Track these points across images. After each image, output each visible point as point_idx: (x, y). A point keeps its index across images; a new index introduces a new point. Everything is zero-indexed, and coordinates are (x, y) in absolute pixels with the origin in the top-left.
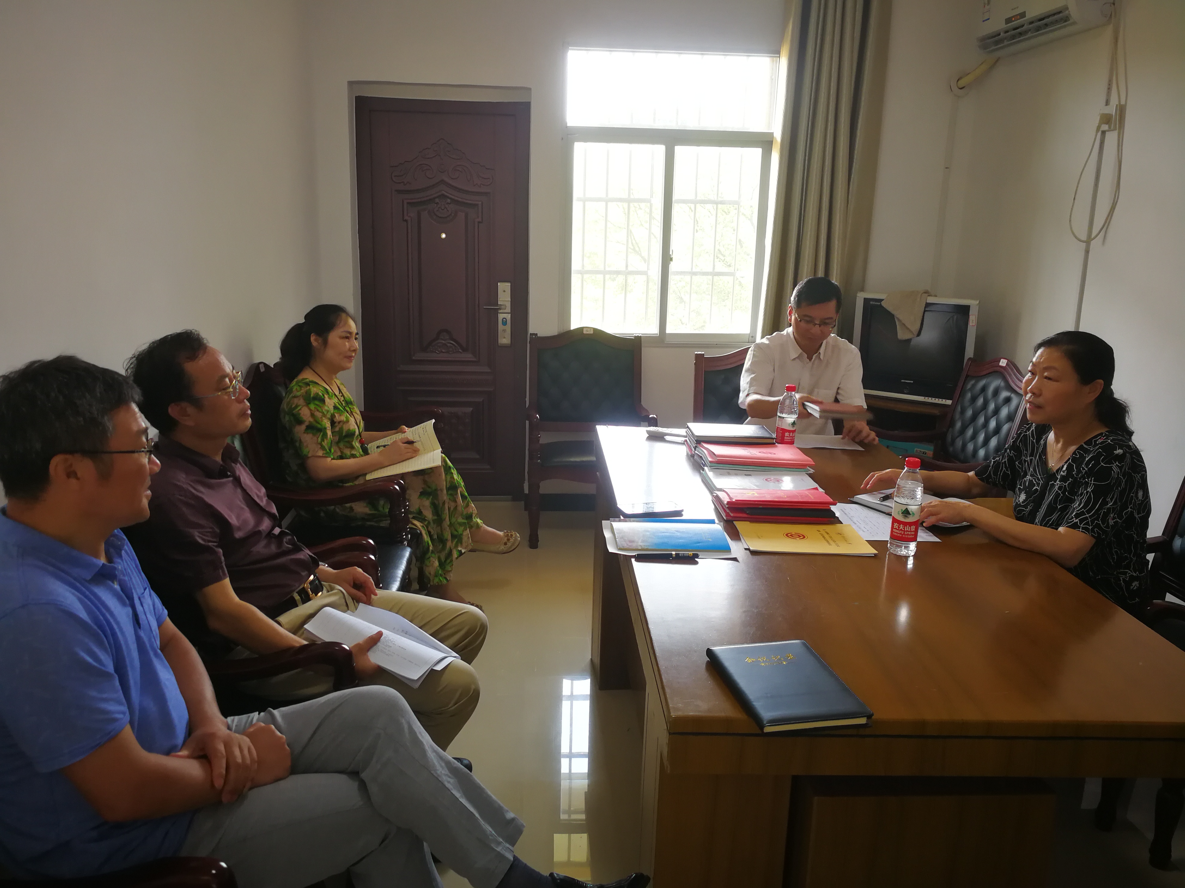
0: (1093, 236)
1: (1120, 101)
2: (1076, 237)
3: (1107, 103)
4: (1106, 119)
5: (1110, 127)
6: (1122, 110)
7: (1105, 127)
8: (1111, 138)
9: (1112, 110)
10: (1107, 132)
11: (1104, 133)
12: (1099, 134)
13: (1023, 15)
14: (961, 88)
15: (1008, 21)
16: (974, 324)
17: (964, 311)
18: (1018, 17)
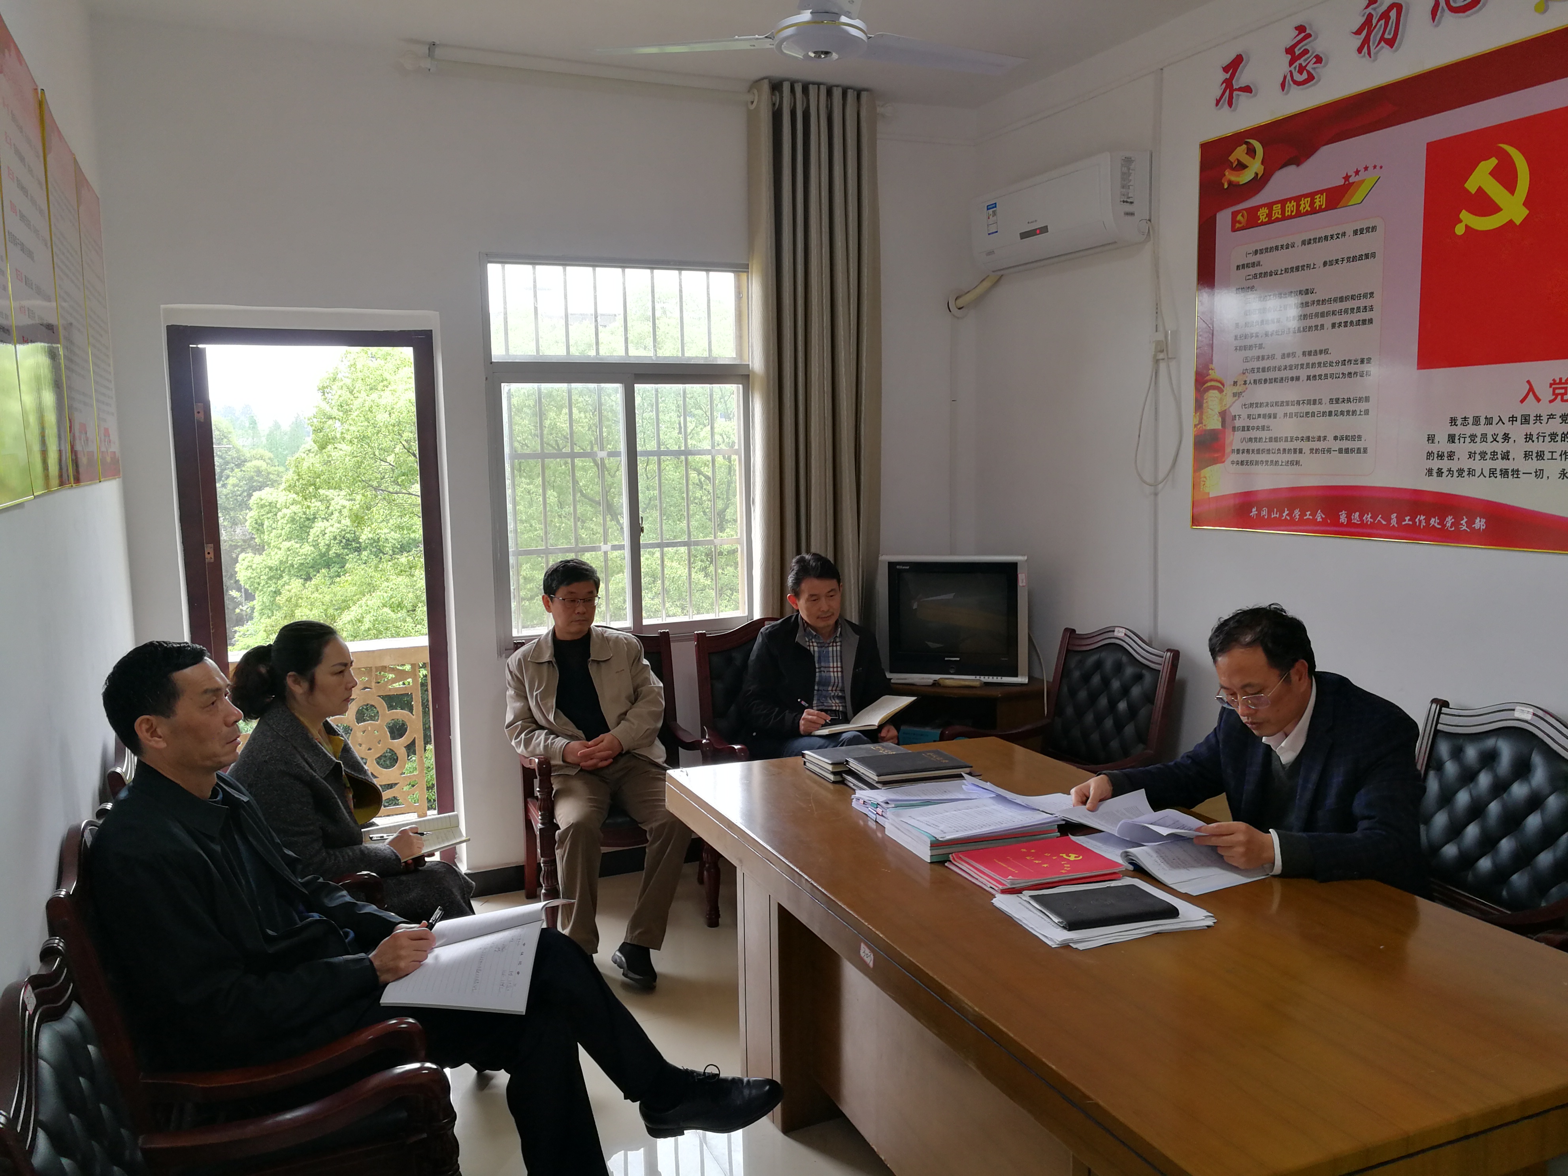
2: (1143, 480)
5: (1166, 355)
7: (1161, 356)
9: (1165, 336)
10: (1161, 362)
11: (1157, 361)
13: (1044, 230)
14: (959, 309)
15: (1024, 235)
16: (1024, 584)
17: (1010, 569)
18: (1038, 232)
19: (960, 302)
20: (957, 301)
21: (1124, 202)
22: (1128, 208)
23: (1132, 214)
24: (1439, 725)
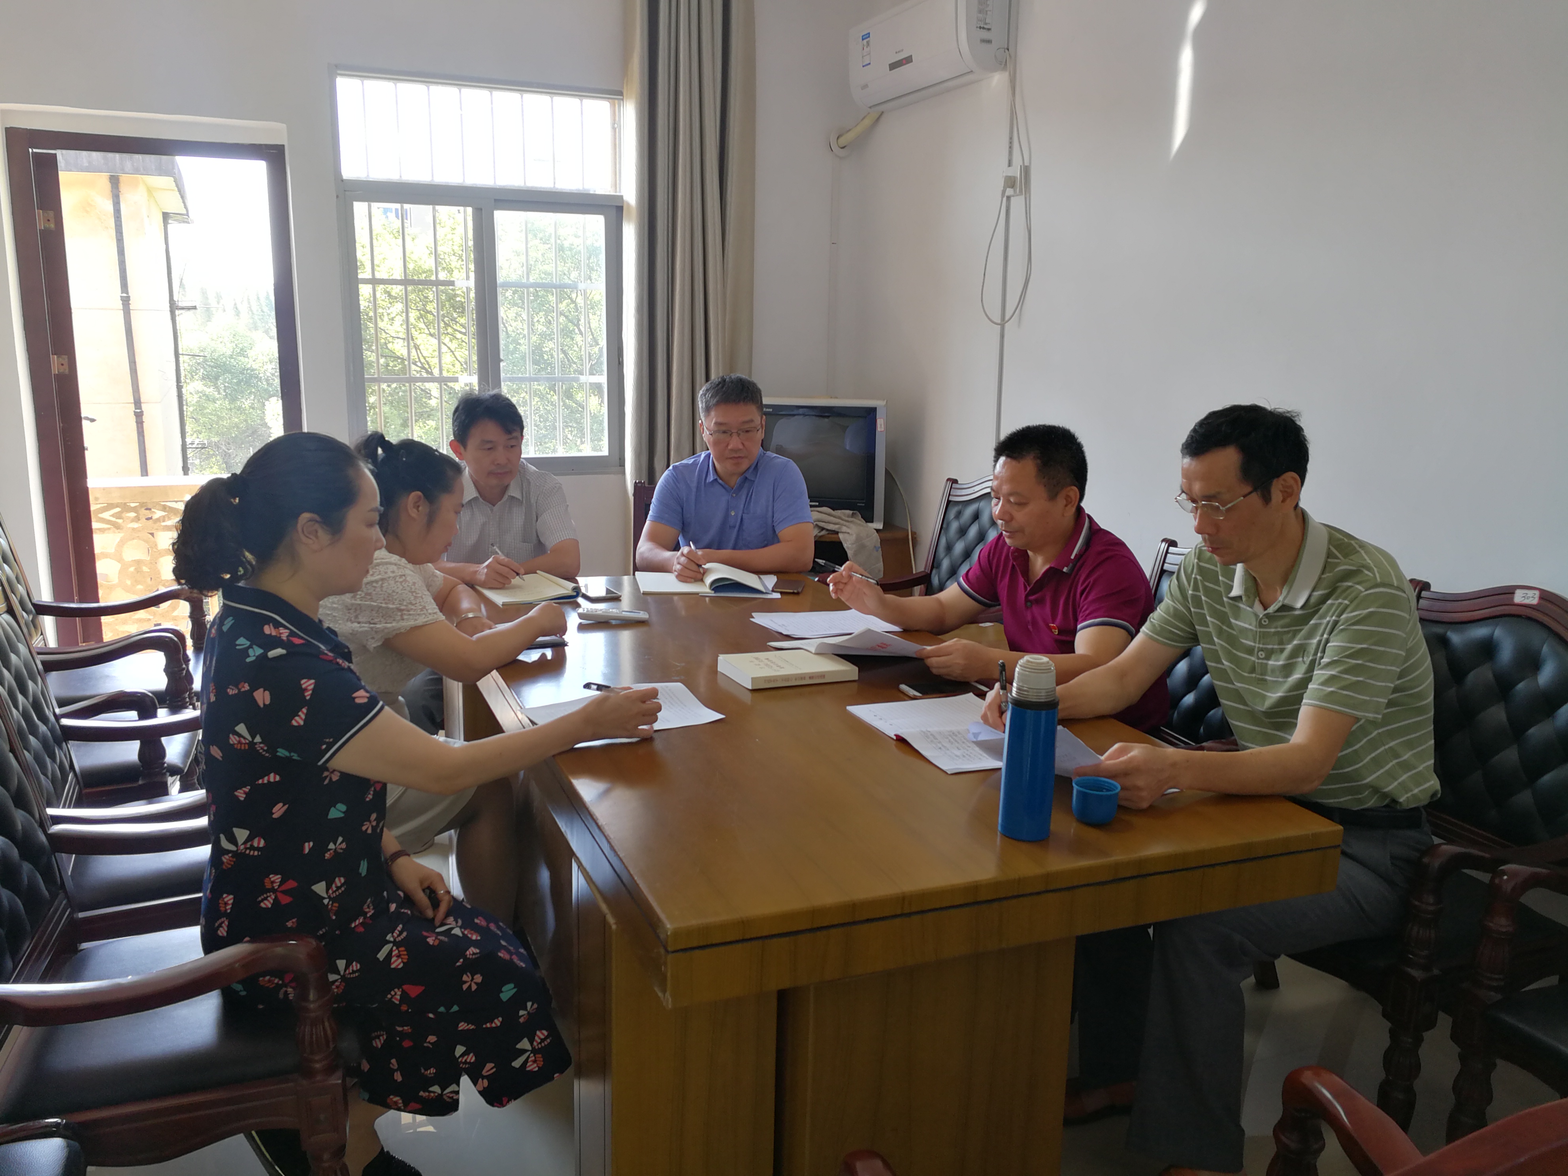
0: (1007, 318)
1: (1024, 163)
2: (989, 319)
3: (1010, 165)
4: (1010, 182)
5: (1015, 191)
6: (1026, 171)
7: (1009, 192)
8: (1018, 203)
9: (1016, 171)
10: (1012, 198)
11: (1009, 198)
12: (1005, 199)
13: (908, 60)
14: (842, 148)
15: (893, 66)
16: (883, 429)
17: (870, 414)
18: (904, 62)
19: (843, 141)
20: (839, 140)
21: (980, 28)
22: (985, 35)
23: (989, 42)
24: (1166, 565)
